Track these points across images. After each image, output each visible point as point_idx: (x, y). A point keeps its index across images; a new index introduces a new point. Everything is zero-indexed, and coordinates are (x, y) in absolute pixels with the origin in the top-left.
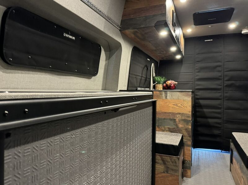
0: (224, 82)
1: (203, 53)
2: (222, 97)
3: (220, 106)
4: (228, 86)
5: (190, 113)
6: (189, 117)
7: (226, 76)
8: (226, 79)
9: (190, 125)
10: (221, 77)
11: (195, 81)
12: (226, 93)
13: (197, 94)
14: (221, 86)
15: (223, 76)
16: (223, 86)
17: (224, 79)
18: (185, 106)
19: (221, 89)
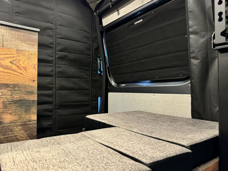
0: (56, 52)
2: (54, 73)
3: (52, 86)
4: (61, 58)
5: (35, 84)
7: (59, 44)
8: (58, 49)
10: (53, 45)
12: (59, 67)
14: (52, 57)
15: (55, 43)
16: (55, 58)
17: (56, 48)
18: (23, 65)
19: (53, 62)
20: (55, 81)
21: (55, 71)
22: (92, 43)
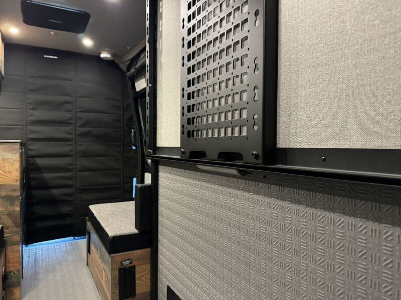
0: (76, 129)
1: (40, 77)
2: (74, 152)
3: (72, 167)
4: (82, 135)
5: (18, 183)
6: (15, 190)
7: (80, 119)
8: (78, 124)
9: (19, 204)
10: (72, 120)
11: (26, 124)
12: (80, 145)
13: (31, 147)
14: (71, 134)
15: (74, 118)
16: (75, 135)
17: (76, 124)
18: (8, 170)
19: (72, 139)
20: (76, 161)
21: (76, 150)
22: (123, 112)
